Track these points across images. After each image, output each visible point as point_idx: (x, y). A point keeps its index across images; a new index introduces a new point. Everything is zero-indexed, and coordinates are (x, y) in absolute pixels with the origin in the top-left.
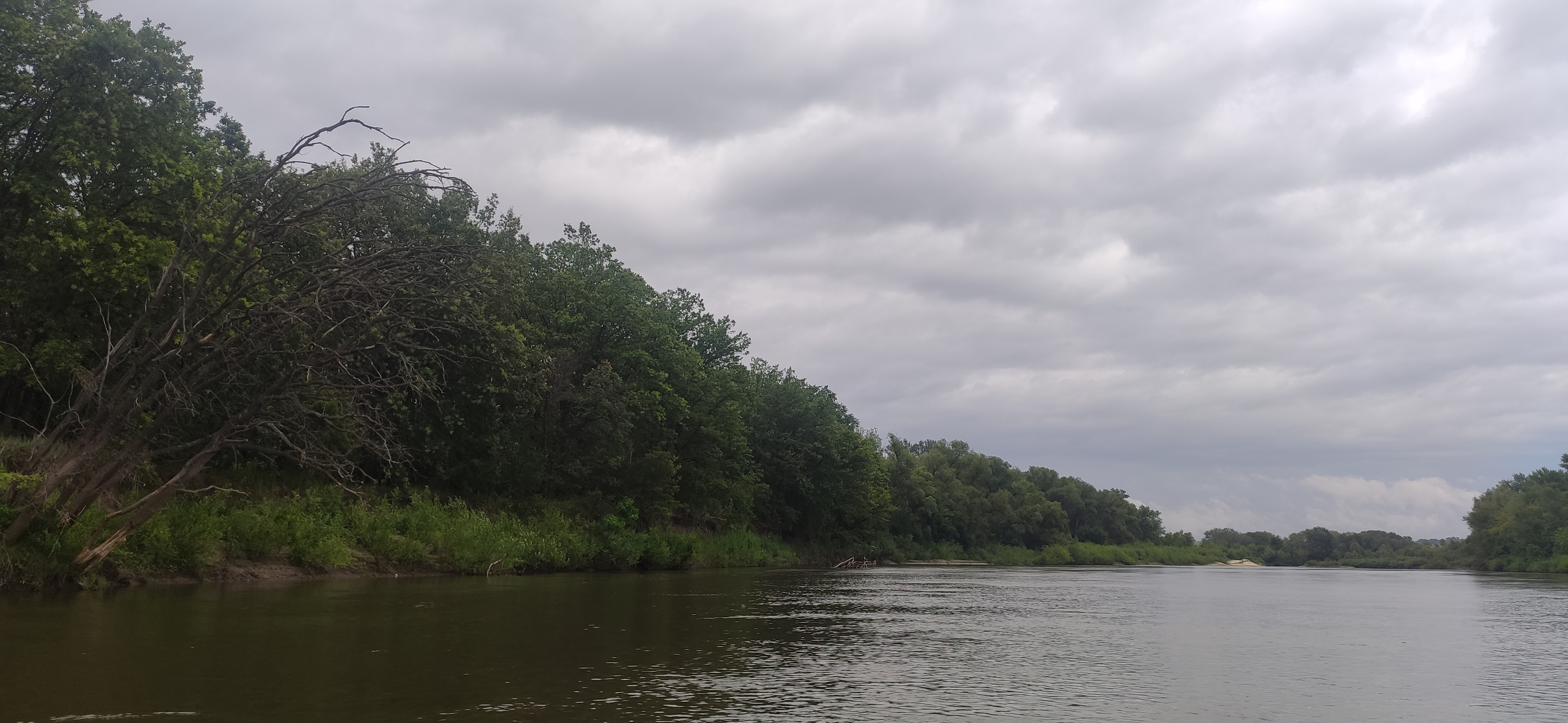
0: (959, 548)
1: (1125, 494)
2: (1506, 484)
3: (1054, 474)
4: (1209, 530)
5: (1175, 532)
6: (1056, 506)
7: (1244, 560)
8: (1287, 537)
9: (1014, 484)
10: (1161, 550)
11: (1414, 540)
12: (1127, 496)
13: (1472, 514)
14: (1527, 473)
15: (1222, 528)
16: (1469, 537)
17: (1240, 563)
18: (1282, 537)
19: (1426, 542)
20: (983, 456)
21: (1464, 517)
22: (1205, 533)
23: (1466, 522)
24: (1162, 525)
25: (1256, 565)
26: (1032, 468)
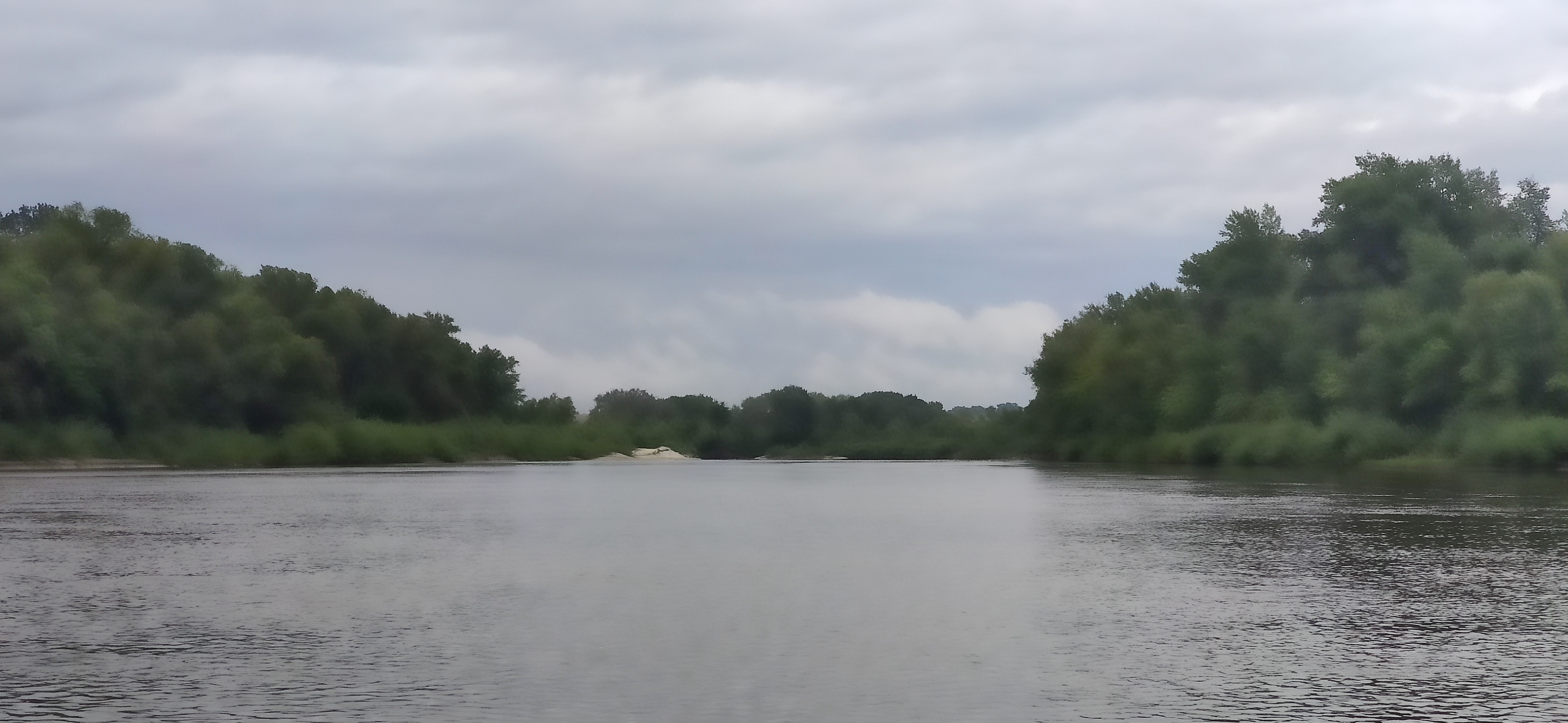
0: (102, 433)
1: (453, 324)
2: (1093, 312)
3: (308, 282)
4: (603, 393)
5: (542, 398)
6: (312, 346)
7: (661, 448)
8: (739, 404)
9: (229, 301)
10: (515, 433)
11: (947, 407)
12: (456, 329)
13: (1038, 363)
14: (1128, 292)
15: (627, 389)
16: (1032, 402)
17: (654, 453)
18: (729, 405)
19: (962, 412)
20: (165, 242)
21: (1026, 368)
22: (597, 399)
23: (1029, 376)
24: (519, 385)
25: (682, 456)
26: (266, 270)
